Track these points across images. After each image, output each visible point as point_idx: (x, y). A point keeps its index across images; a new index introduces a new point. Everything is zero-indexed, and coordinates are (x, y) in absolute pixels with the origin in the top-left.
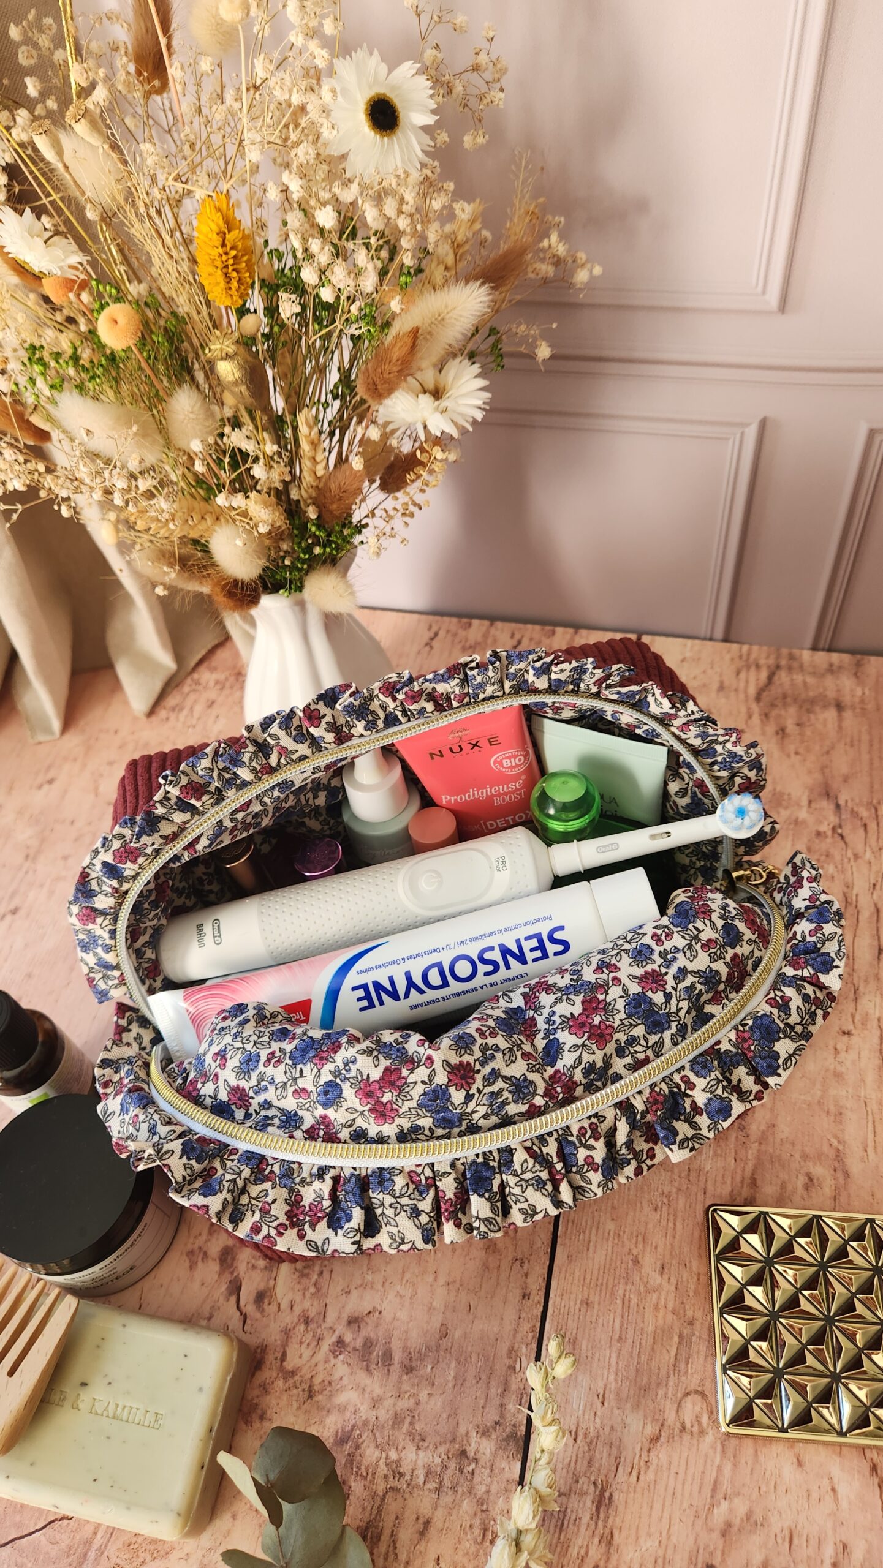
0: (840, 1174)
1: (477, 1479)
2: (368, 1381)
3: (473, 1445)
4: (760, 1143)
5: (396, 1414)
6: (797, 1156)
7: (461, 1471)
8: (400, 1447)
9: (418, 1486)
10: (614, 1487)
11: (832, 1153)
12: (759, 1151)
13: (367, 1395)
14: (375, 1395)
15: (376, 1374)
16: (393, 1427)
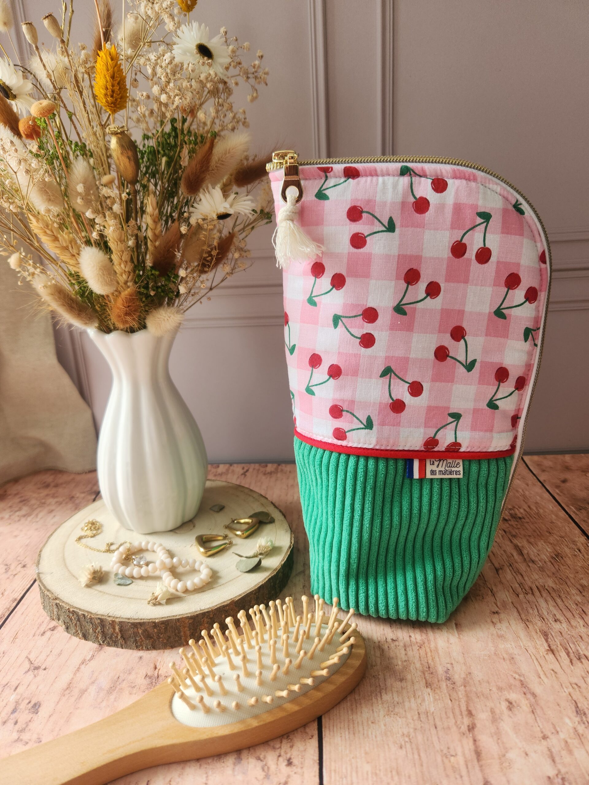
0: (529, 696)
4: (465, 686)
6: (494, 689)
11: (518, 684)
12: (466, 691)
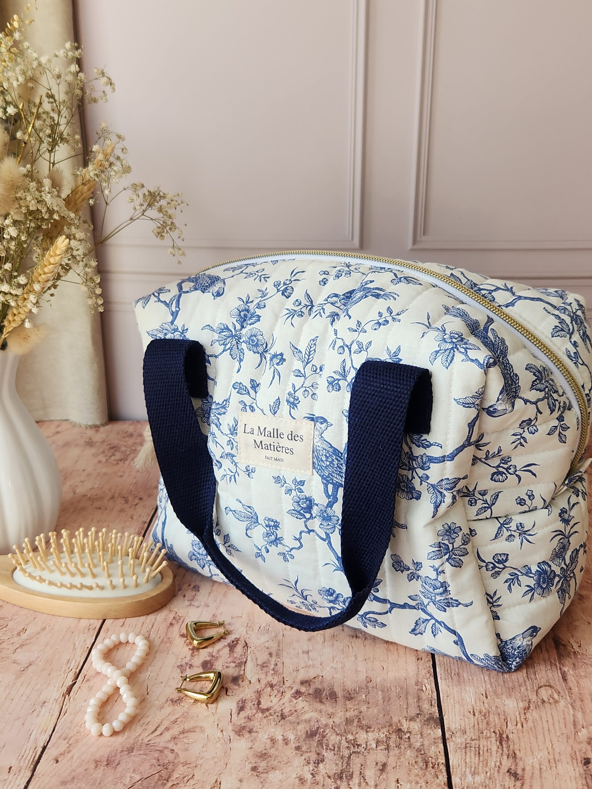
1: (412, 740)
2: (323, 707)
3: (405, 726)
5: (347, 719)
7: (401, 738)
8: (354, 733)
9: (372, 749)
10: (508, 732)
13: (323, 713)
14: (329, 713)
15: (328, 703)
16: (346, 724)
